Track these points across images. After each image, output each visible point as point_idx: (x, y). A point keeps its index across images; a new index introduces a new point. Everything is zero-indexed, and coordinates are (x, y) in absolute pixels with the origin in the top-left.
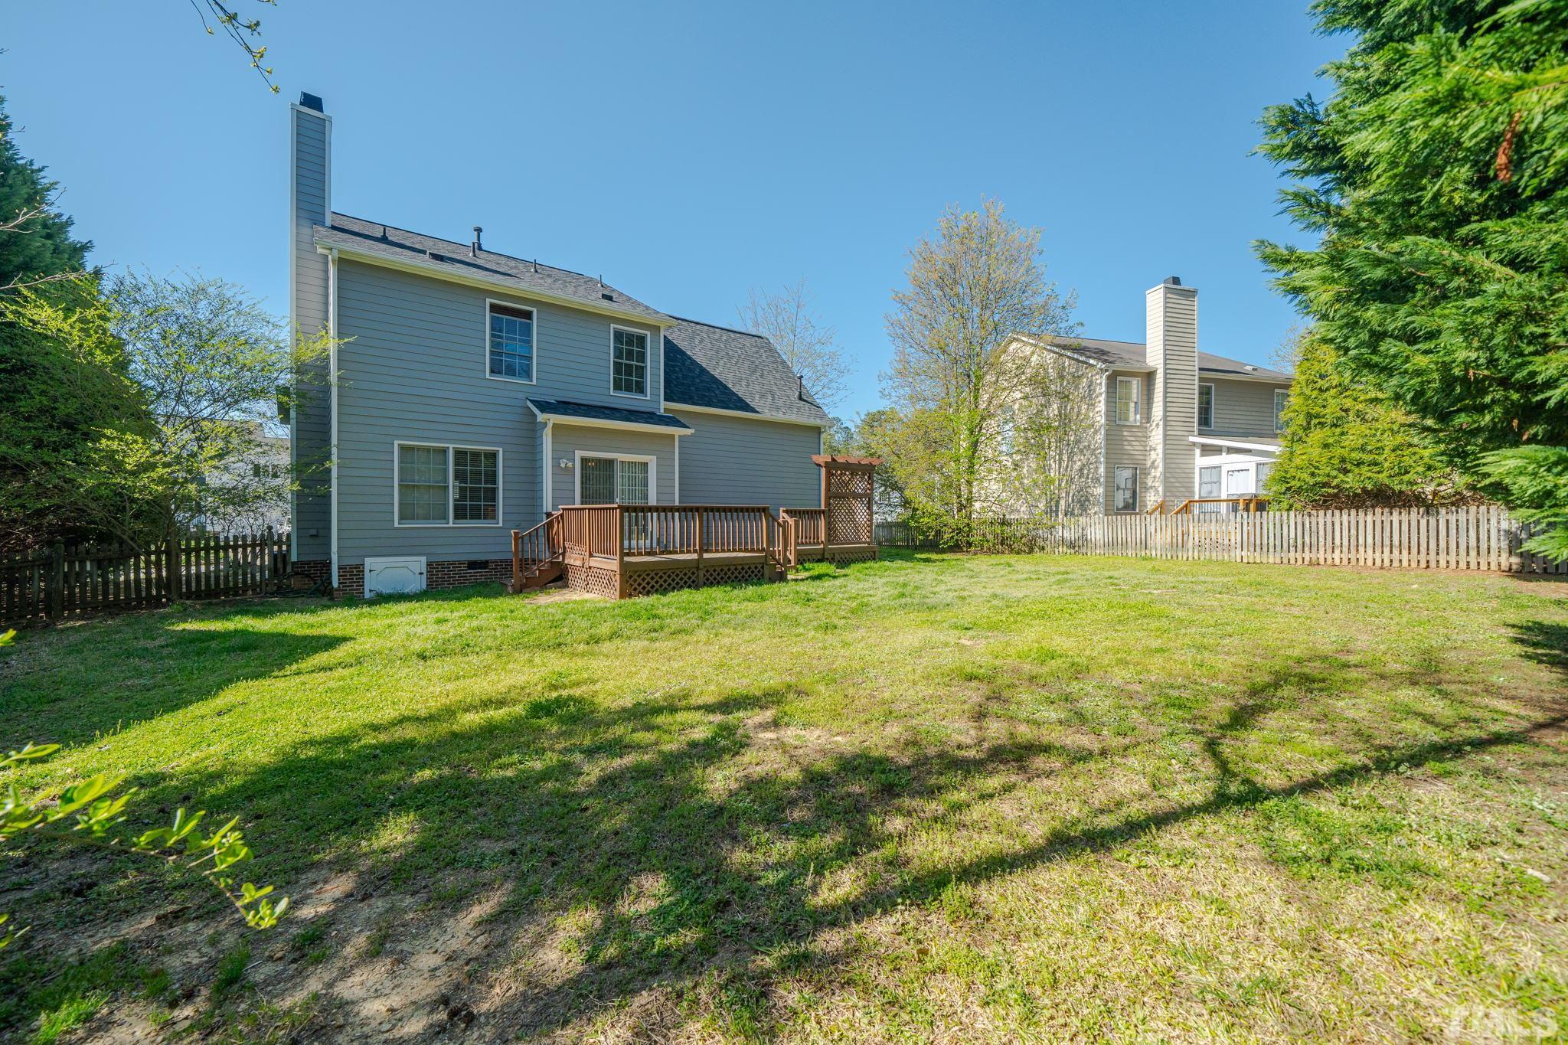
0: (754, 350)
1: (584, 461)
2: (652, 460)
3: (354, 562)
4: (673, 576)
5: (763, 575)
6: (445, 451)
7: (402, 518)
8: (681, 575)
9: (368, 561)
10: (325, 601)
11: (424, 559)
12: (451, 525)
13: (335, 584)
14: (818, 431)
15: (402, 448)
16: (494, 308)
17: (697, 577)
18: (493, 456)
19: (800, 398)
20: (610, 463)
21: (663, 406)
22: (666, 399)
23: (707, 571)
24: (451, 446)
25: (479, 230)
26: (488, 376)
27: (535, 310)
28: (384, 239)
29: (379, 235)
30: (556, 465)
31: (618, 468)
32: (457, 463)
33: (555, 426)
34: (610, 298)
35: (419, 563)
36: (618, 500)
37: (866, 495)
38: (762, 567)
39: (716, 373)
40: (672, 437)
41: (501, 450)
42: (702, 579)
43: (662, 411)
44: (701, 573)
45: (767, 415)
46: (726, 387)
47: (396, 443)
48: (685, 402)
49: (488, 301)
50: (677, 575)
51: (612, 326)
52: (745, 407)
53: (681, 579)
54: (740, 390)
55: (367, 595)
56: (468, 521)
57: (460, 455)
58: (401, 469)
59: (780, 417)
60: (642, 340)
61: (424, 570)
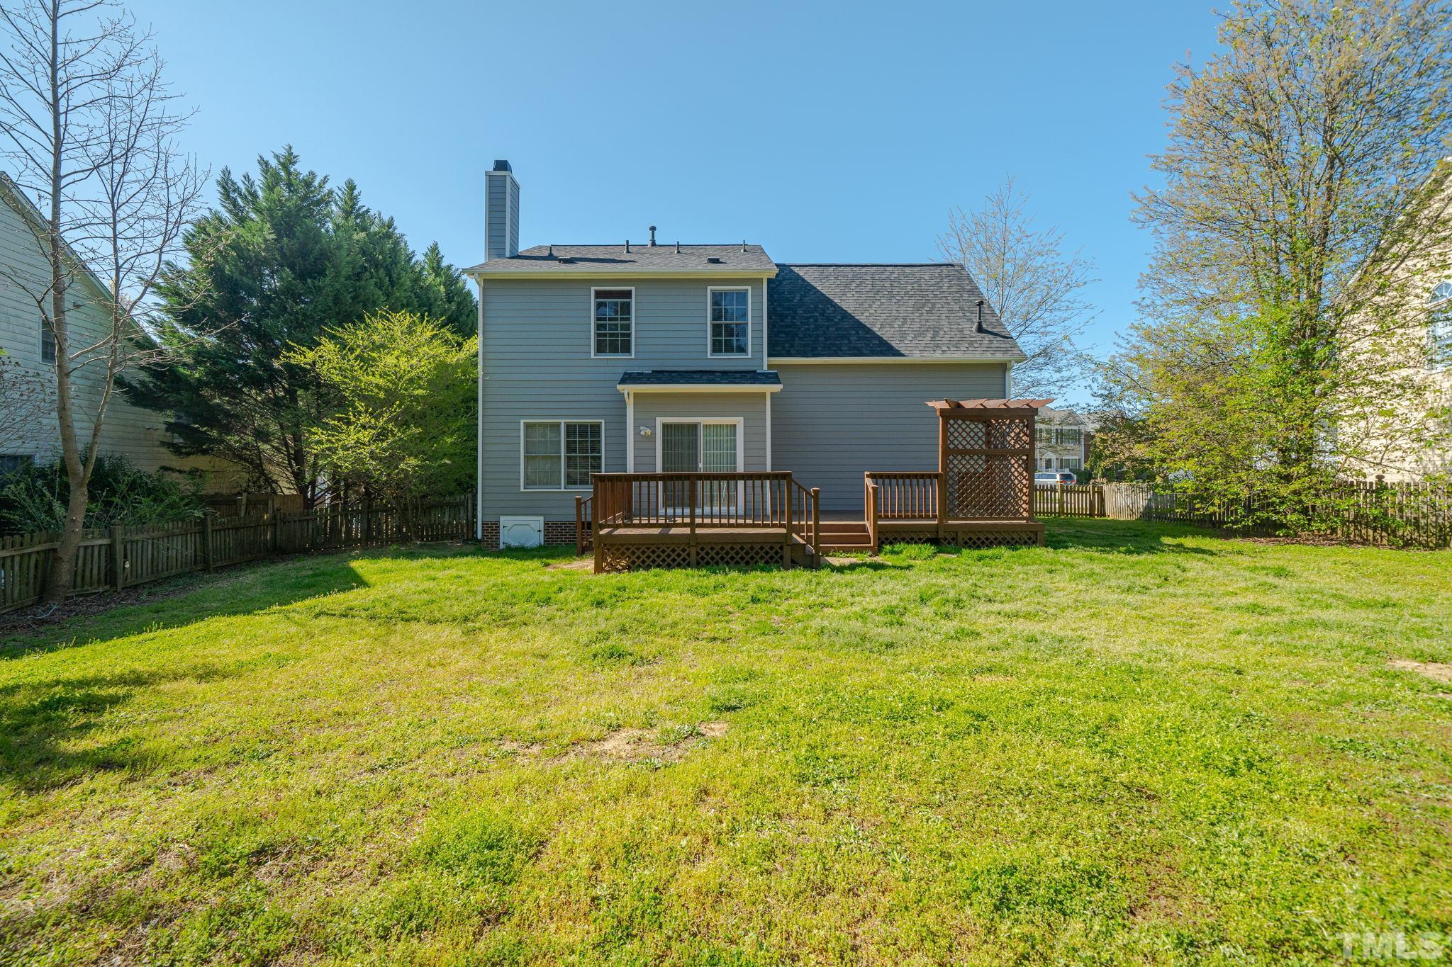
0: (933, 282)
1: (665, 426)
2: (739, 421)
3: (493, 519)
4: (658, 552)
5: (781, 558)
6: (558, 425)
7: (527, 484)
8: (668, 551)
9: (502, 518)
10: (473, 548)
11: (542, 518)
12: (563, 490)
13: (479, 536)
14: (1002, 368)
15: (528, 426)
16: (599, 294)
17: (688, 555)
18: (598, 426)
19: (980, 329)
20: (694, 427)
21: (766, 363)
22: (770, 355)
23: (702, 549)
24: (563, 421)
25: (653, 229)
26: (593, 356)
27: (633, 289)
28: (551, 257)
29: (546, 253)
30: (637, 433)
31: (701, 432)
32: (568, 436)
33: (637, 396)
34: (716, 261)
35: (537, 522)
36: (701, 465)
37: (1022, 451)
38: (781, 548)
39: (862, 318)
40: (763, 395)
41: (603, 421)
42: (693, 558)
43: (765, 368)
44: (693, 551)
45: (916, 357)
46: (869, 331)
47: (522, 422)
48: (805, 355)
49: (593, 289)
50: (663, 551)
51: (709, 288)
52: (889, 350)
53: (669, 556)
54: (886, 334)
55: (502, 546)
56: (578, 486)
57: (569, 427)
58: (527, 443)
59: (937, 357)
60: (743, 295)
61: (542, 529)
